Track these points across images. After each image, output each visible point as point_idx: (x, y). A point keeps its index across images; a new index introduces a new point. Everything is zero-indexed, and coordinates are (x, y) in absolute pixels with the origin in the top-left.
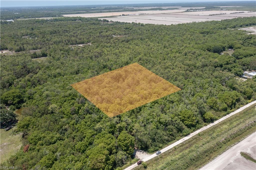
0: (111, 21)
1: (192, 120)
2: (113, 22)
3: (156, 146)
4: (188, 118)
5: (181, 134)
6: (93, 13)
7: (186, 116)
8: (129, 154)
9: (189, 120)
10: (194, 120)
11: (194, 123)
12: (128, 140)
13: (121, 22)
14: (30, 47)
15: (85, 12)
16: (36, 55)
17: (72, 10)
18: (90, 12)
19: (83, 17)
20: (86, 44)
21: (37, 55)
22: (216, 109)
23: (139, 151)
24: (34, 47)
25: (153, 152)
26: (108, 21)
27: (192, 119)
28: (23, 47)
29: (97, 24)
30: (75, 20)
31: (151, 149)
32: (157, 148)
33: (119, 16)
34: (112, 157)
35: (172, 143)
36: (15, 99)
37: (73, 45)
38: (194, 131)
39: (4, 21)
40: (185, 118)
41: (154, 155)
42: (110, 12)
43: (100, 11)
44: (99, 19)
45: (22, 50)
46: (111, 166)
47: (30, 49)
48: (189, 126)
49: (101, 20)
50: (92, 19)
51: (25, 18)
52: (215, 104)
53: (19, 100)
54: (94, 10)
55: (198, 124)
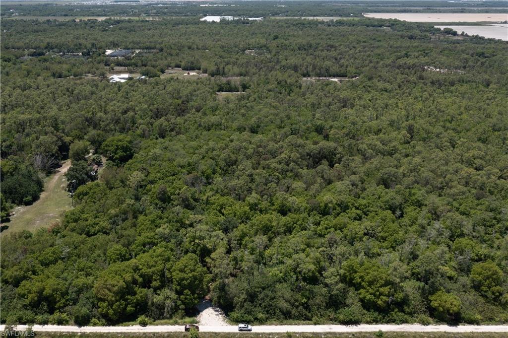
0: (463, 33)
1: (378, 293)
2: (467, 35)
3: (249, 313)
4: (371, 283)
5: (332, 315)
6: (440, 12)
7: (367, 278)
8: (183, 303)
9: (371, 291)
10: (381, 294)
11: (380, 302)
12: (187, 274)
13: (486, 38)
14: (236, 70)
15: (421, 8)
16: (230, 87)
17: (398, 5)
18: (433, 9)
19: (402, 20)
20: (349, 78)
21: (233, 86)
22: (489, 294)
23: (213, 309)
24: (243, 70)
25: (236, 321)
26: (455, 34)
27: (378, 291)
28: (222, 69)
29: (419, 39)
30: (381, 26)
31: (235, 315)
32: (251, 318)
33: (501, 23)
34: (141, 292)
35: (296, 324)
36: (118, 151)
37: (319, 77)
38: (376, 321)
39: (244, 19)
40: (363, 281)
41: (234, 329)
42: (487, 12)
43: (462, 9)
44: (435, 27)
45: (219, 74)
46: (132, 307)
47: (235, 74)
48: (367, 305)
49: (439, 30)
50: (419, 25)
51: (287, 16)
52: (491, 279)
53: (125, 154)
54: (449, 7)
55: (396, 310)
